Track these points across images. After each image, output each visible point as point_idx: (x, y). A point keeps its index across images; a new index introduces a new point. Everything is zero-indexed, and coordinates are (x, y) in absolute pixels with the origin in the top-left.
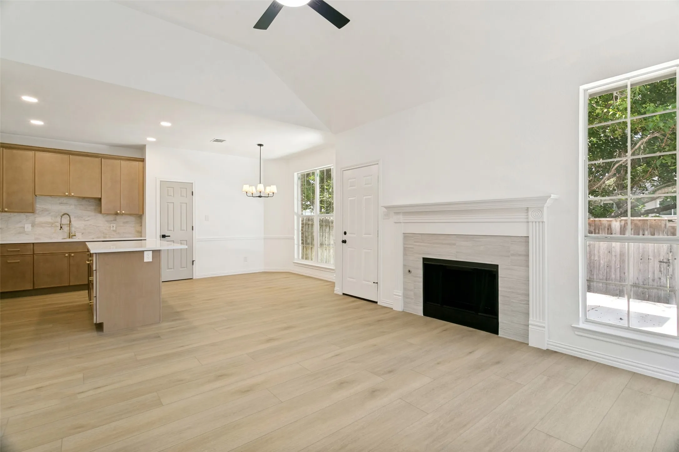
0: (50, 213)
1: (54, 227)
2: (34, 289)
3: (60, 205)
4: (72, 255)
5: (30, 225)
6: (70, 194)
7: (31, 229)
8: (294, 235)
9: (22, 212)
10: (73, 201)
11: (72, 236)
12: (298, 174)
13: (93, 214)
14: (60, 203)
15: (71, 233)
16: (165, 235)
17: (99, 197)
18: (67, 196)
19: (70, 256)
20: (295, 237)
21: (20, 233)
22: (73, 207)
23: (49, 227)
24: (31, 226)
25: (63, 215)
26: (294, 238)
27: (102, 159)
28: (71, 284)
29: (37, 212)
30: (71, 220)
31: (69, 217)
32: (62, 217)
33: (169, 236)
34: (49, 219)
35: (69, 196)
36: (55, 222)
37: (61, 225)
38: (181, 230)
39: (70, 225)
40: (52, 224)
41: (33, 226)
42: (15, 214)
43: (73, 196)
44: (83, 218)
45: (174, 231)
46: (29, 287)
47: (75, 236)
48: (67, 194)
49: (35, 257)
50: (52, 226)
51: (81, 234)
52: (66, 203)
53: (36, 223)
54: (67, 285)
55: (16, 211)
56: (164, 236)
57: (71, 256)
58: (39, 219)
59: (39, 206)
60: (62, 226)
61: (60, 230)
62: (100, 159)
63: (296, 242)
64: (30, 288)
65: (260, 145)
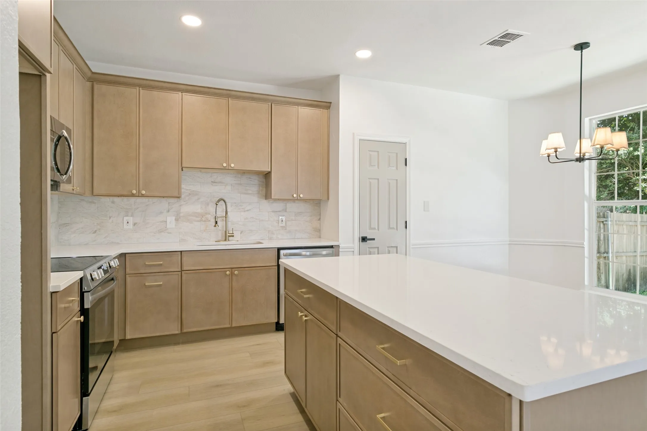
0: (199, 199)
1: (205, 221)
2: (182, 334)
3: (212, 185)
4: (236, 272)
5: (174, 218)
6: (229, 165)
7: (175, 225)
8: (584, 239)
9: (163, 197)
10: (229, 179)
11: (229, 236)
12: (590, 119)
13: (255, 199)
14: (212, 182)
15: (227, 232)
16: (366, 237)
17: (269, 170)
18: (225, 169)
19: (232, 273)
20: (586, 244)
21: (160, 231)
22: (229, 188)
23: (198, 221)
24: (175, 220)
25: (219, 201)
26: (583, 244)
27: (273, 104)
28: (233, 325)
29: (183, 196)
30: (228, 210)
31: (225, 203)
32: (216, 204)
33: (374, 239)
34: (198, 208)
35: (228, 169)
36: (206, 214)
37: (215, 219)
38: (390, 228)
39: (226, 218)
40: (201, 217)
41: (177, 220)
42: (155, 200)
43: (233, 169)
44: (243, 207)
45: (378, 230)
46: (175, 330)
47: (233, 236)
48: (225, 165)
49: (184, 276)
50: (201, 221)
51: (240, 232)
52: (220, 182)
53: (182, 215)
54: (228, 326)
55: (156, 194)
56: (364, 239)
57: (234, 274)
58: (187, 208)
59: (185, 187)
60: (217, 220)
61: (215, 226)
62: (270, 104)
63: (586, 254)
64: (177, 332)
65: (581, 47)
